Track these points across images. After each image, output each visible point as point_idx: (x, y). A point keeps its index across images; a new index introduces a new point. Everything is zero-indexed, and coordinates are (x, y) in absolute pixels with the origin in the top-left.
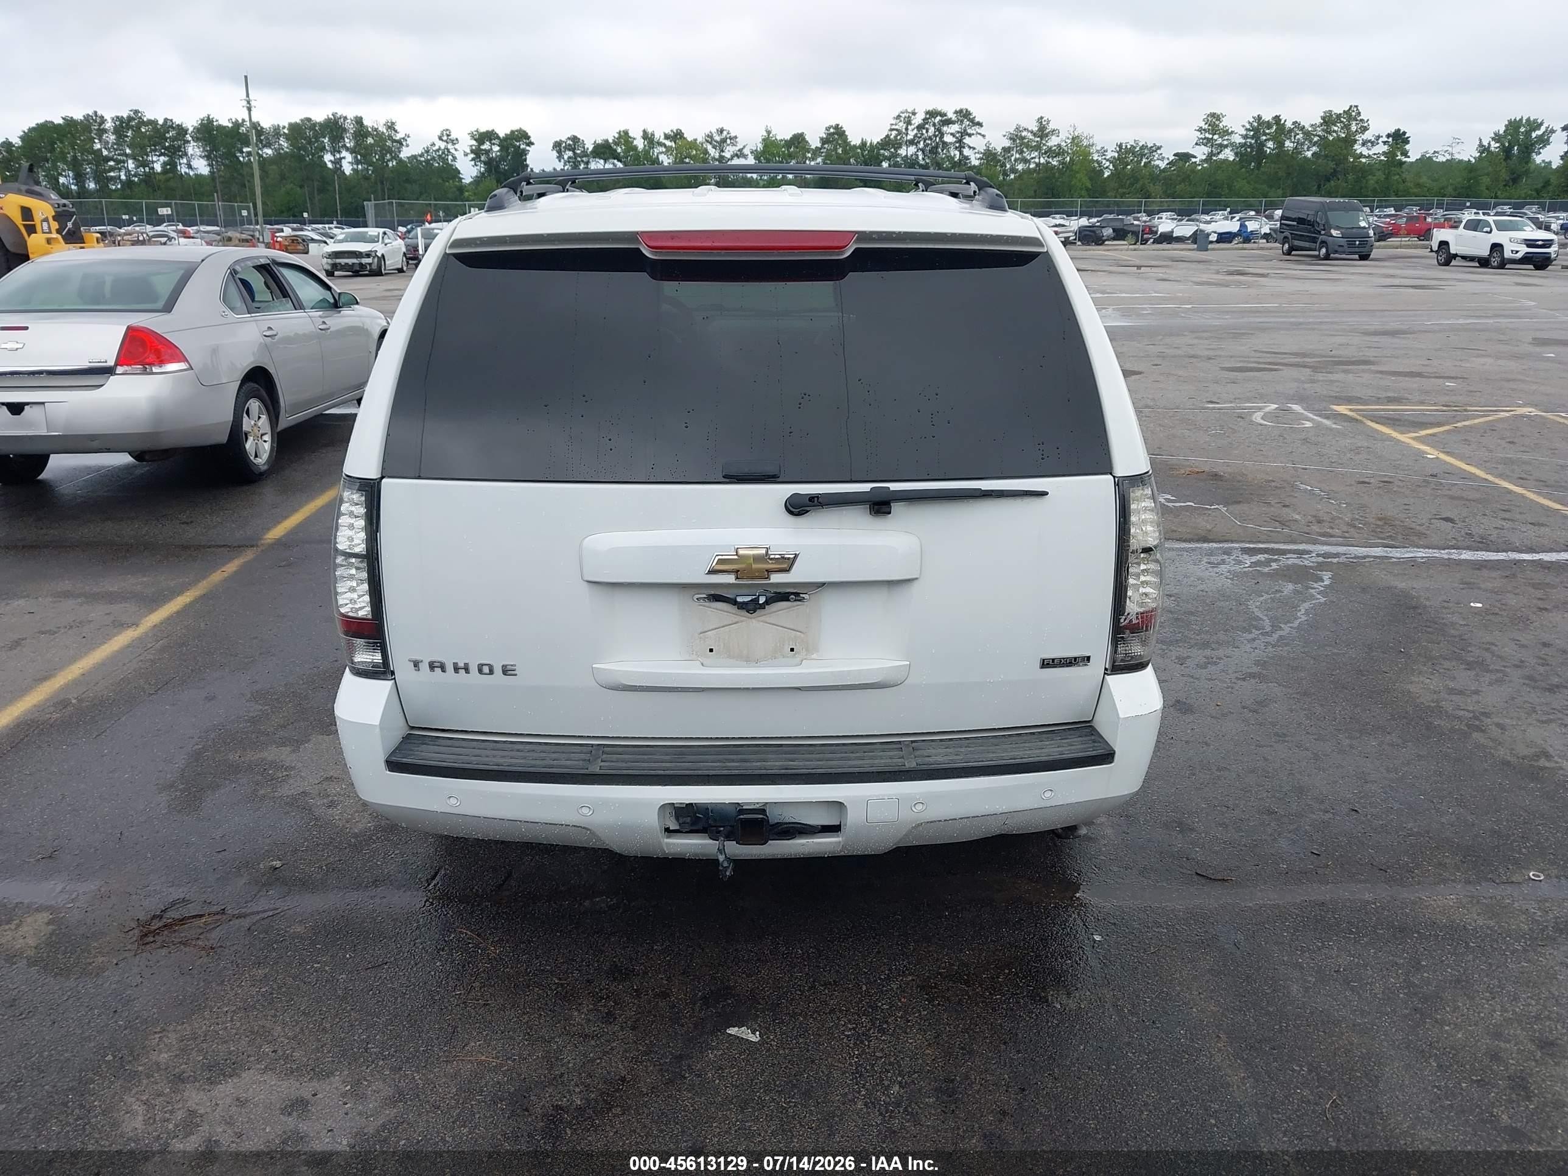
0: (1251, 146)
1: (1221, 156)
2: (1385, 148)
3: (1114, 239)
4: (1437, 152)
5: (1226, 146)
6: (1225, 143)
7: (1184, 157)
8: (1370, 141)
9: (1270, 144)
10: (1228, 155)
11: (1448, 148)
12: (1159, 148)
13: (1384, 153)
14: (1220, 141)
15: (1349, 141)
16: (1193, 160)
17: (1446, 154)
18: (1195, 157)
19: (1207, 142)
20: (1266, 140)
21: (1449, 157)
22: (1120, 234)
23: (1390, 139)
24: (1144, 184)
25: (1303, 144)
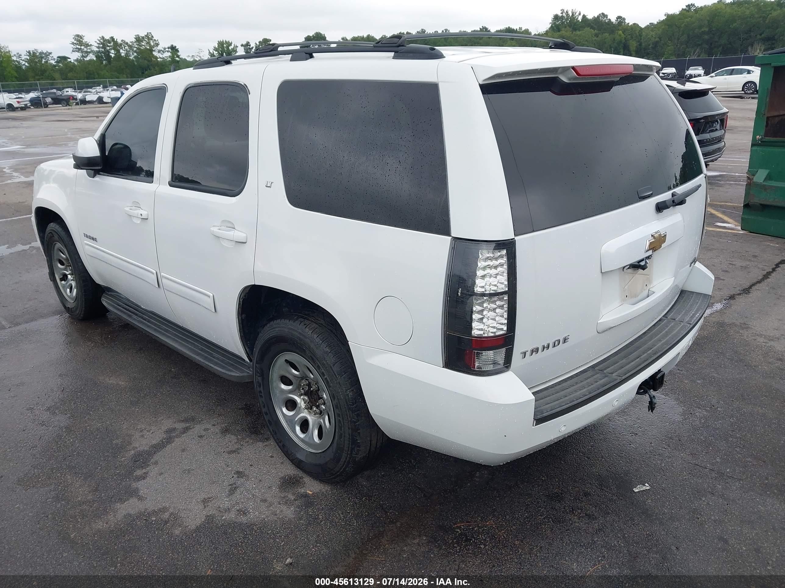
0: (102, 52)
1: (88, 59)
2: (169, 54)
3: (53, 104)
4: (194, 56)
5: (90, 52)
6: (89, 50)
7: (63, 59)
8: (161, 50)
9: (113, 51)
10: (92, 57)
11: (198, 54)
12: (51, 53)
13: (170, 56)
14: (85, 50)
15: (151, 51)
16: (69, 60)
17: (198, 57)
18: (69, 58)
19: (79, 50)
20: (110, 49)
21: (199, 58)
22: (57, 101)
23: (170, 50)
24: (50, 73)
25: (129, 51)
